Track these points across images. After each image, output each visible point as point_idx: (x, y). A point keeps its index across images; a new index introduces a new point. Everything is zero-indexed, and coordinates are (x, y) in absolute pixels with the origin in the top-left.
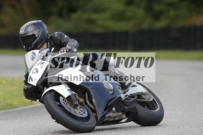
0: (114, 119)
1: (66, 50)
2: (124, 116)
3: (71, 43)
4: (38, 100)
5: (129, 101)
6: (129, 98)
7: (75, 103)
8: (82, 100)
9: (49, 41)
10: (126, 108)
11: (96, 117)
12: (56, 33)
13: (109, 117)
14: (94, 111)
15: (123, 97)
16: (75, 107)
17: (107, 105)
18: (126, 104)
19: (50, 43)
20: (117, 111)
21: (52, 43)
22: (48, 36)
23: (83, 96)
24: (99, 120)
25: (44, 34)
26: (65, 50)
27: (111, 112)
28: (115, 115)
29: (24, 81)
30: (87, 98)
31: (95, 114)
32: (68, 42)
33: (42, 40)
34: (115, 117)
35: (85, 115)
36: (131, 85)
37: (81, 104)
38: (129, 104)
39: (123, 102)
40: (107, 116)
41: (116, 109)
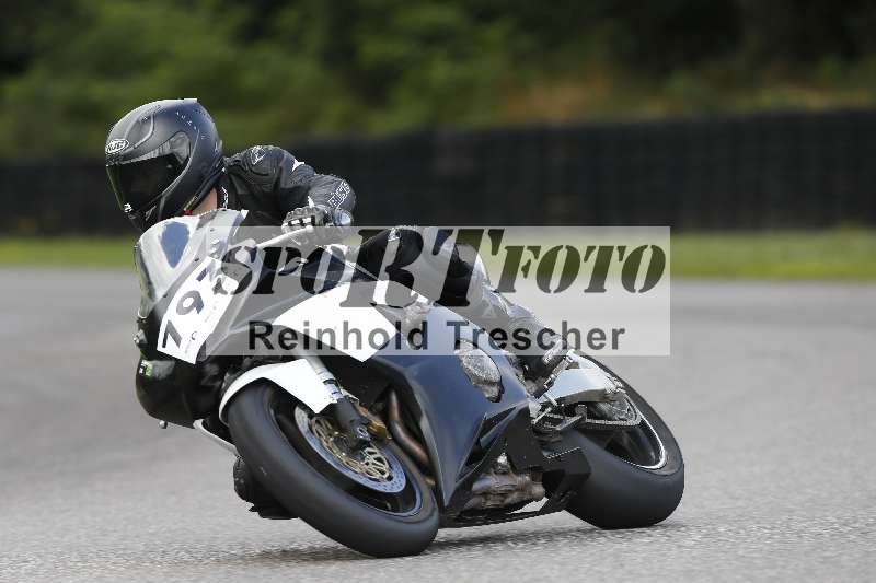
0: (502, 501)
1: (313, 218)
2: (539, 489)
3: (324, 191)
4: (198, 423)
5: (558, 428)
6: (556, 416)
7: (356, 434)
8: (378, 423)
9: (228, 181)
10: (545, 454)
11: (437, 491)
12: (258, 148)
13: (486, 494)
14: (427, 469)
15: (533, 409)
16: (356, 449)
17: (478, 442)
18: (546, 439)
19: (232, 189)
20: (515, 468)
21: (240, 192)
22: (222, 163)
23: (380, 406)
24: (446, 504)
25: (205, 155)
26: (307, 220)
27: (492, 470)
28: (509, 483)
29: (140, 345)
30: (396, 414)
31: (431, 482)
32: (309, 188)
33: (201, 178)
34: (504, 495)
35: (397, 486)
36: (565, 363)
37: (378, 439)
38: (557, 439)
39: (537, 430)
40: (476, 486)
41: (509, 459)
